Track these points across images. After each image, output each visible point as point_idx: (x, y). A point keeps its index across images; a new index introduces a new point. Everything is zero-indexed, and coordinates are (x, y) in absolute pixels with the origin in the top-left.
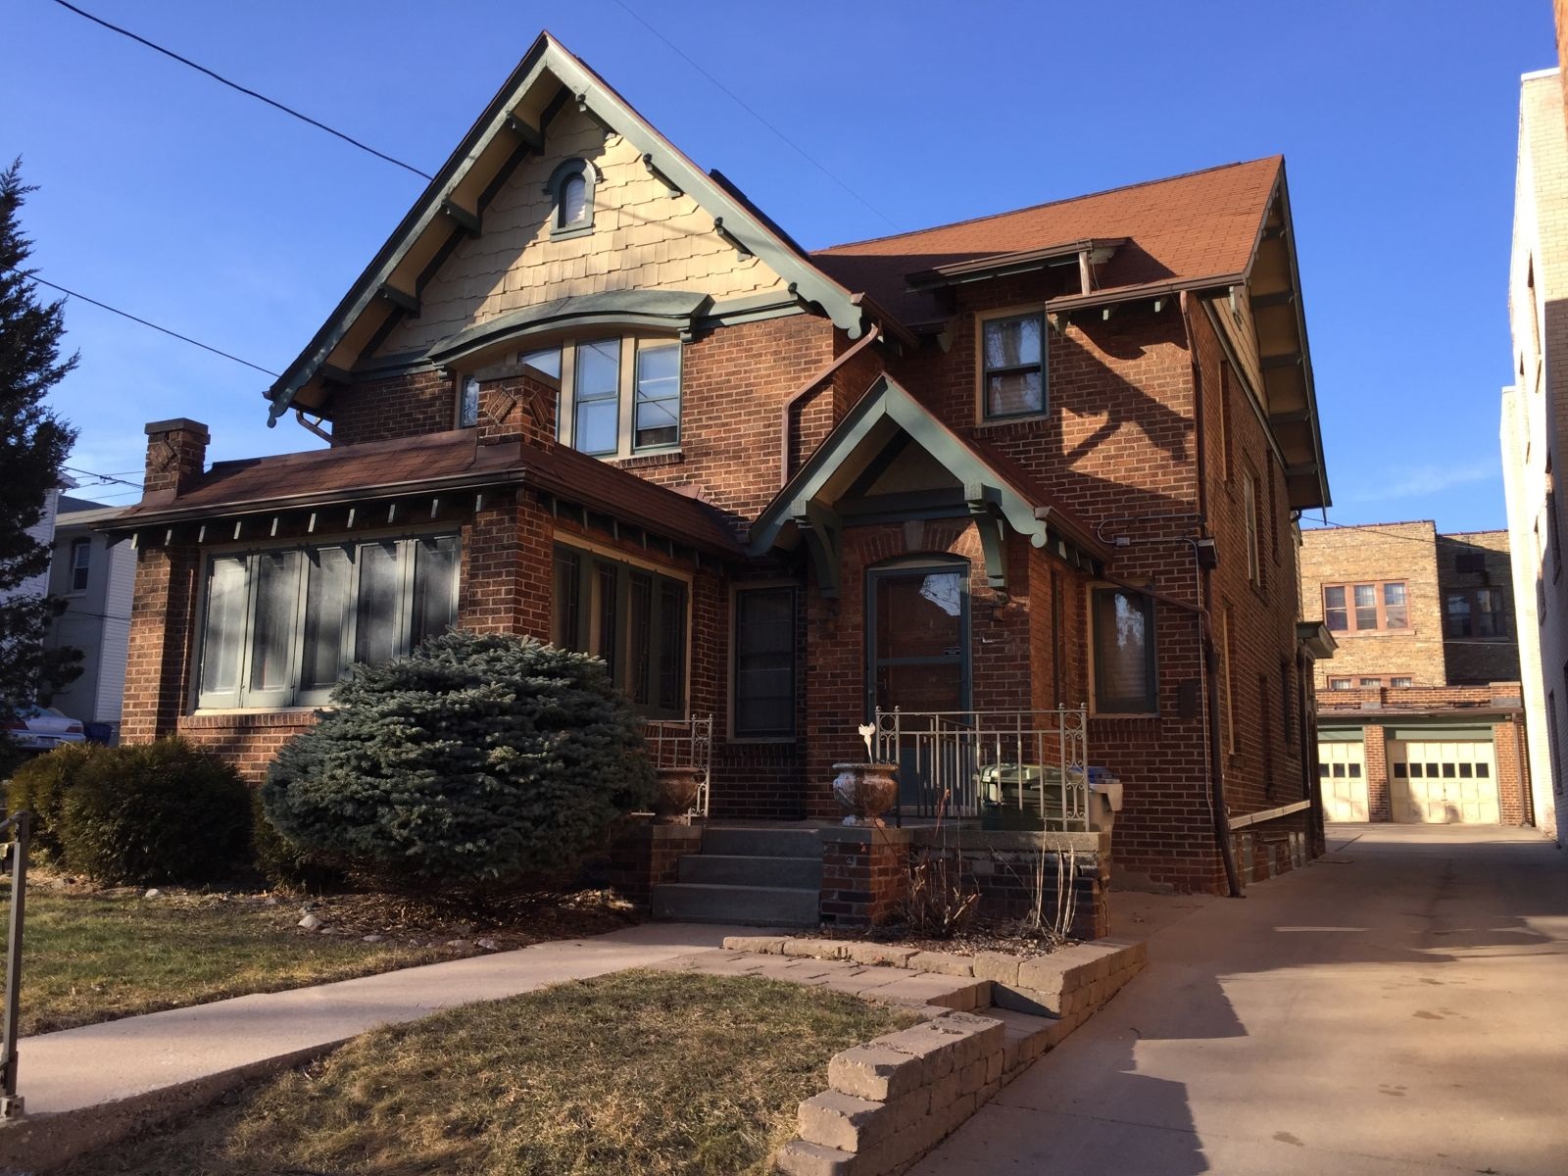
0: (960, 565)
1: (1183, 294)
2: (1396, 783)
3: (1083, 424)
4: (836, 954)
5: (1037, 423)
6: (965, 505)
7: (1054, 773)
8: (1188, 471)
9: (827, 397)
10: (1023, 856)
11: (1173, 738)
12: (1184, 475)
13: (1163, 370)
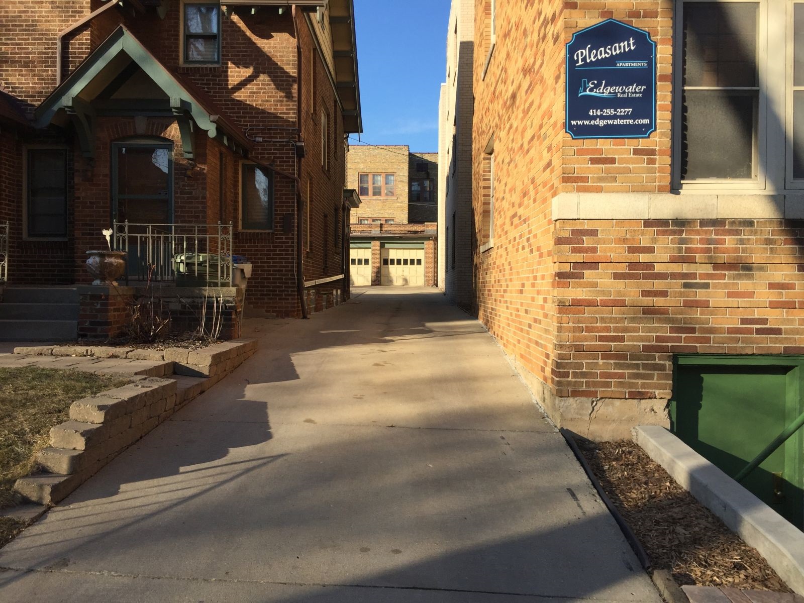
0: (169, 144)
1: (294, 7)
2: (384, 268)
3: (240, 72)
4: (85, 353)
5: (214, 68)
6: (170, 110)
7: (215, 258)
8: (293, 105)
9: (86, 36)
10: (196, 300)
11: (280, 242)
12: (291, 107)
13: (282, 48)
